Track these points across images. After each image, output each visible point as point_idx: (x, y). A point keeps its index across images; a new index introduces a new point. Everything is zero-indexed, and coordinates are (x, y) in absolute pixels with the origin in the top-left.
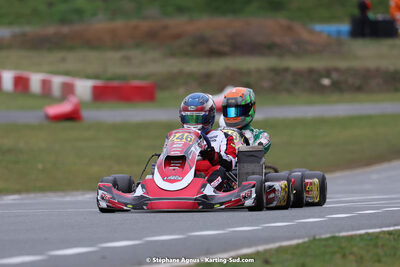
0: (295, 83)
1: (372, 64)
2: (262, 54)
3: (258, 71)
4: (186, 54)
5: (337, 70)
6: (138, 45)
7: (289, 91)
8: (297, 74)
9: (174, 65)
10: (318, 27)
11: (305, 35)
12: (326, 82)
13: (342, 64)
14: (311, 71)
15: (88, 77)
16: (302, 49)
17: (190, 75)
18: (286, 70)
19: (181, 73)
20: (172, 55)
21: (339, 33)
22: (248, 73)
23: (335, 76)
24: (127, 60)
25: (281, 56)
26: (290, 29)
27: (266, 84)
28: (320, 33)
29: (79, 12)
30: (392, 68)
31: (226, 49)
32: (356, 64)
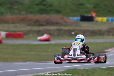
0: (64, 33)
1: (86, 28)
2: (55, 25)
3: (53, 30)
4: (33, 25)
5: (76, 30)
6: (19, 22)
7: (62, 36)
8: (65, 31)
9: (29, 28)
10: (71, 18)
11: (67, 20)
12: (73, 33)
13: (78, 28)
14: (69, 30)
15: (4, 31)
16: (66, 24)
17: (34, 31)
18: (62, 30)
19: (31, 30)
20: (29, 25)
21: (77, 20)
22: (50, 30)
23: (76, 31)
24: (16, 27)
25: (60, 26)
26: (62, 18)
27: (56, 34)
28: (71, 20)
29: (2, 13)
30: (92, 30)
31: (44, 24)
32: (82, 28)
